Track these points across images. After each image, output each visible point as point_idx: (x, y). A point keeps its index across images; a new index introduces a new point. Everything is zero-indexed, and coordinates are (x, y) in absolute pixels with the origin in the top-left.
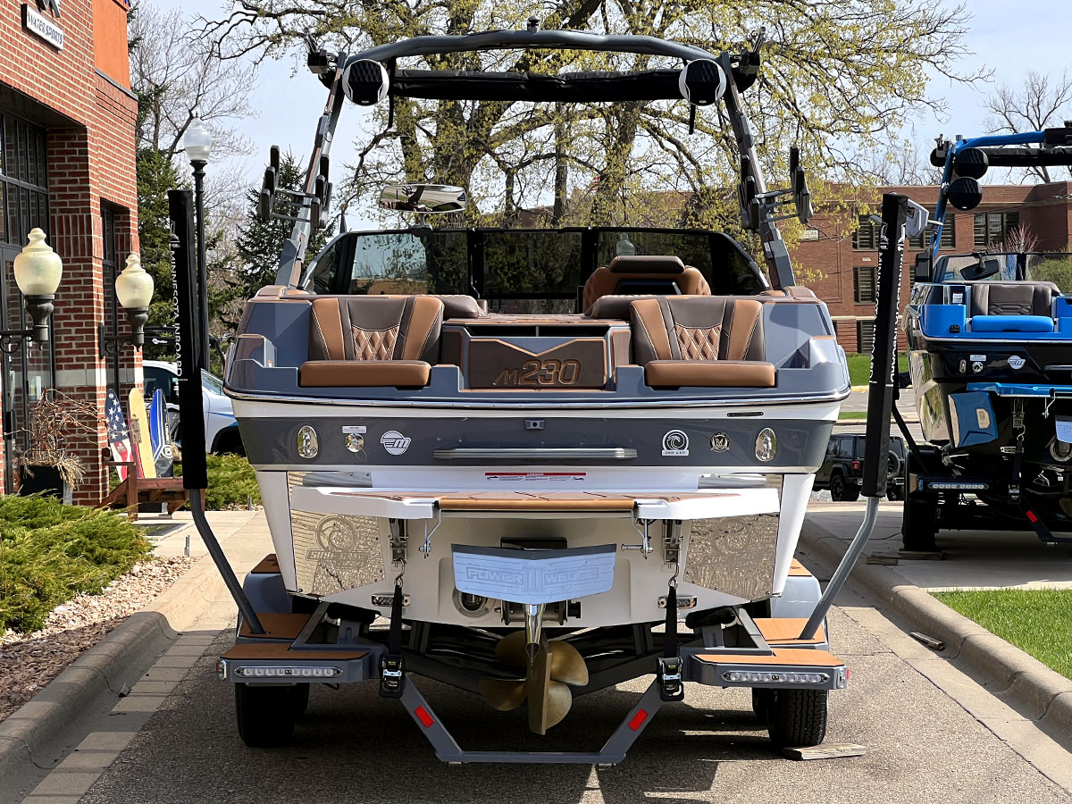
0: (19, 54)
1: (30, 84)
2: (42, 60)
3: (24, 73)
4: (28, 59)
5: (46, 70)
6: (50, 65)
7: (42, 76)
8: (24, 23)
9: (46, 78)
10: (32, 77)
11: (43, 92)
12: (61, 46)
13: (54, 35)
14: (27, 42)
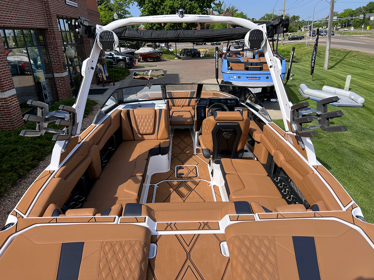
0: (65, 9)
1: (69, 15)
2: (72, 10)
3: (67, 13)
4: (68, 10)
5: (74, 11)
6: (75, 10)
7: (73, 13)
8: (66, 3)
9: (74, 13)
10: (70, 13)
11: (73, 16)
12: (77, 6)
13: (75, 4)
14: (67, 7)
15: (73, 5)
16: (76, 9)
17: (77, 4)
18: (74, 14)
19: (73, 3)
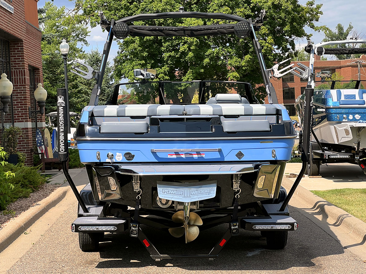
2: (6, 17)
6: (9, 19)
7: (6, 22)
11: (7, 28)
12: (13, 12)
13: (10, 8)
15: (8, 10)
16: (11, 17)
17: (13, 8)
18: (7, 25)
19: (9, 5)
